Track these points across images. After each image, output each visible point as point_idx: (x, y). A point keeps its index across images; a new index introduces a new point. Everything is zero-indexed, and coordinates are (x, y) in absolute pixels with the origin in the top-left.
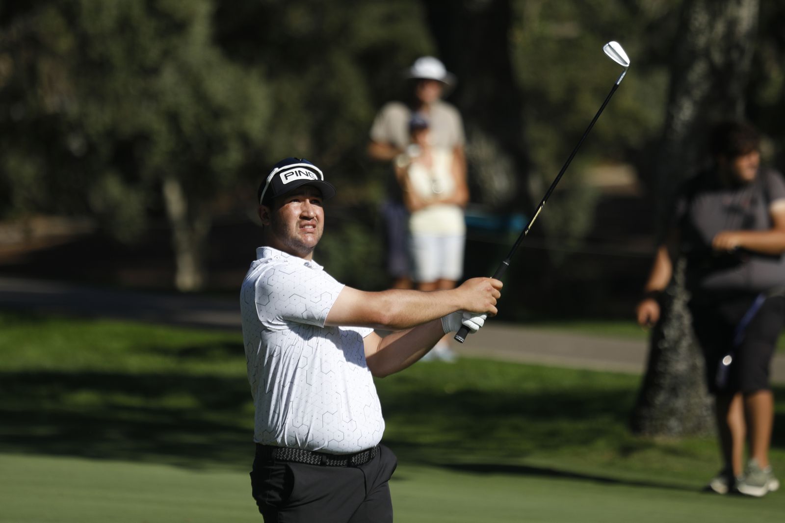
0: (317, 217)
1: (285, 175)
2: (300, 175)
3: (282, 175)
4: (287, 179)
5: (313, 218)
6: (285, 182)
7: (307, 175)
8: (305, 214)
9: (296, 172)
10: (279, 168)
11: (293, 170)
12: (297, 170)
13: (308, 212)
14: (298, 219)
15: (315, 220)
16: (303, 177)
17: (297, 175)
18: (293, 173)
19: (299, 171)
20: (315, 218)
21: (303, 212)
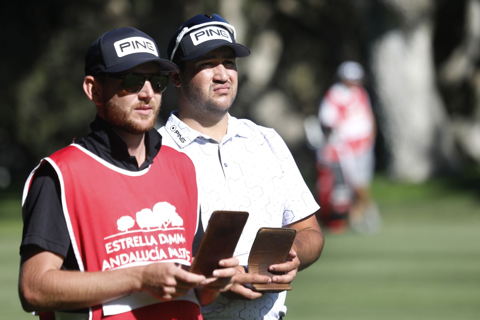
0: (230, 79)
1: (196, 35)
2: (212, 35)
3: (192, 35)
4: (197, 39)
5: (227, 81)
6: (196, 43)
7: (219, 34)
8: (218, 78)
9: (207, 31)
10: (189, 28)
11: (204, 30)
12: (208, 29)
13: (221, 75)
14: (211, 82)
15: (229, 83)
16: (215, 37)
17: (208, 35)
18: (204, 33)
19: (210, 30)
20: (229, 80)
21: (216, 75)
